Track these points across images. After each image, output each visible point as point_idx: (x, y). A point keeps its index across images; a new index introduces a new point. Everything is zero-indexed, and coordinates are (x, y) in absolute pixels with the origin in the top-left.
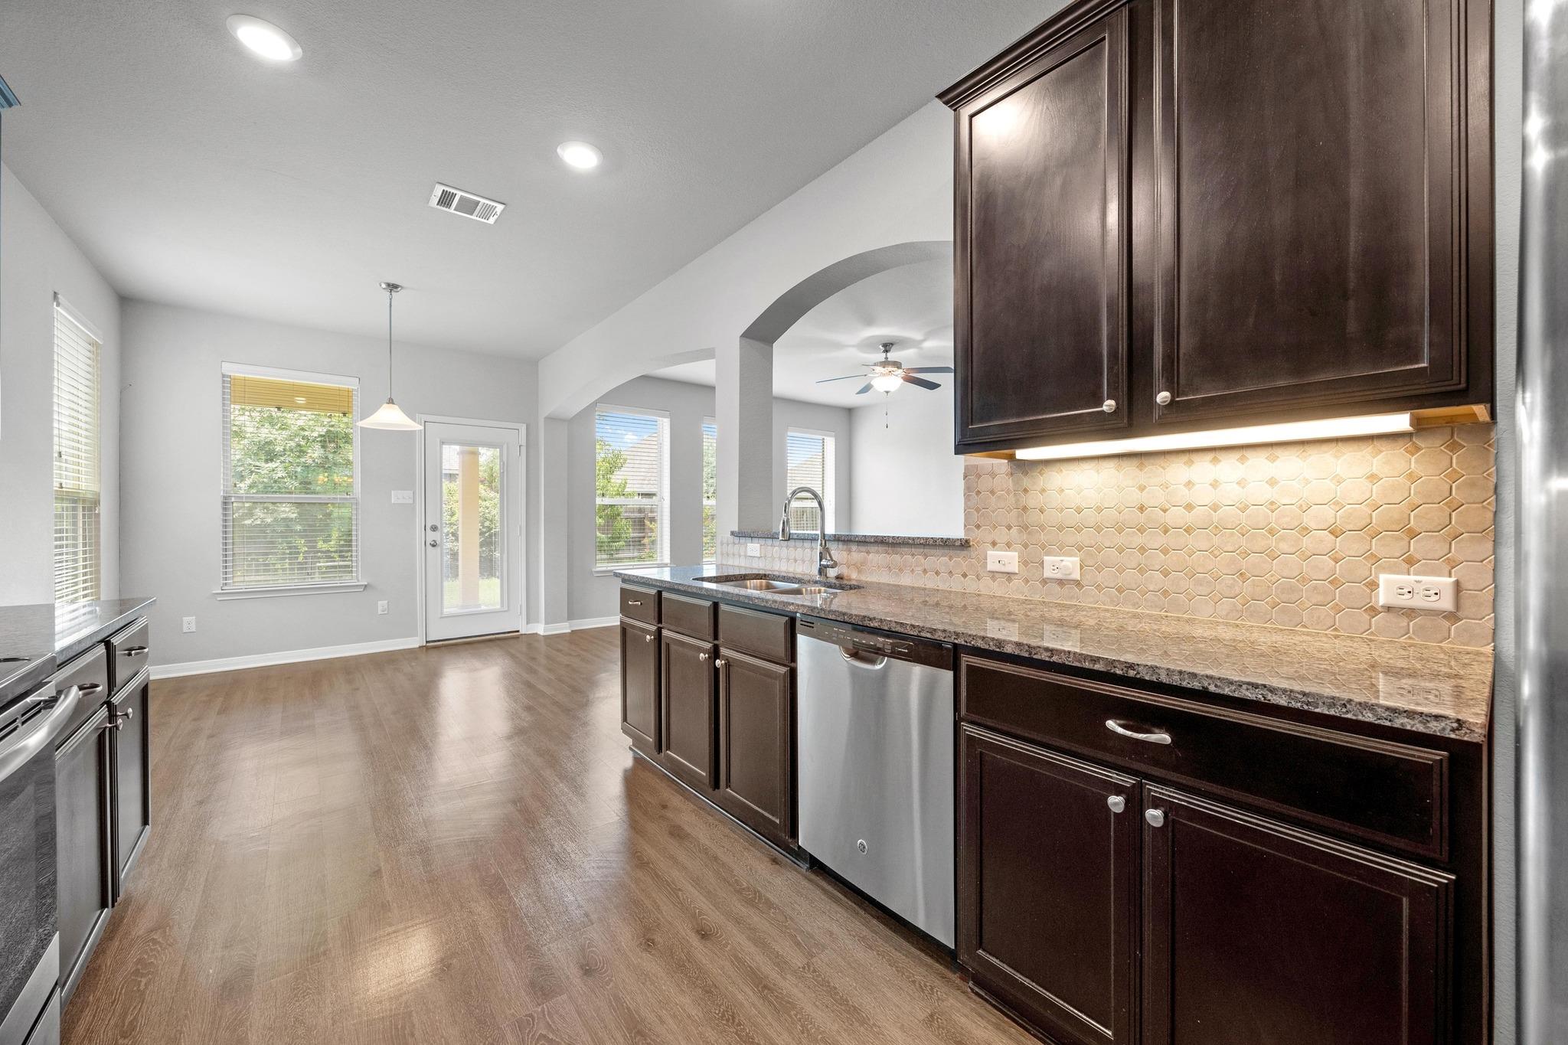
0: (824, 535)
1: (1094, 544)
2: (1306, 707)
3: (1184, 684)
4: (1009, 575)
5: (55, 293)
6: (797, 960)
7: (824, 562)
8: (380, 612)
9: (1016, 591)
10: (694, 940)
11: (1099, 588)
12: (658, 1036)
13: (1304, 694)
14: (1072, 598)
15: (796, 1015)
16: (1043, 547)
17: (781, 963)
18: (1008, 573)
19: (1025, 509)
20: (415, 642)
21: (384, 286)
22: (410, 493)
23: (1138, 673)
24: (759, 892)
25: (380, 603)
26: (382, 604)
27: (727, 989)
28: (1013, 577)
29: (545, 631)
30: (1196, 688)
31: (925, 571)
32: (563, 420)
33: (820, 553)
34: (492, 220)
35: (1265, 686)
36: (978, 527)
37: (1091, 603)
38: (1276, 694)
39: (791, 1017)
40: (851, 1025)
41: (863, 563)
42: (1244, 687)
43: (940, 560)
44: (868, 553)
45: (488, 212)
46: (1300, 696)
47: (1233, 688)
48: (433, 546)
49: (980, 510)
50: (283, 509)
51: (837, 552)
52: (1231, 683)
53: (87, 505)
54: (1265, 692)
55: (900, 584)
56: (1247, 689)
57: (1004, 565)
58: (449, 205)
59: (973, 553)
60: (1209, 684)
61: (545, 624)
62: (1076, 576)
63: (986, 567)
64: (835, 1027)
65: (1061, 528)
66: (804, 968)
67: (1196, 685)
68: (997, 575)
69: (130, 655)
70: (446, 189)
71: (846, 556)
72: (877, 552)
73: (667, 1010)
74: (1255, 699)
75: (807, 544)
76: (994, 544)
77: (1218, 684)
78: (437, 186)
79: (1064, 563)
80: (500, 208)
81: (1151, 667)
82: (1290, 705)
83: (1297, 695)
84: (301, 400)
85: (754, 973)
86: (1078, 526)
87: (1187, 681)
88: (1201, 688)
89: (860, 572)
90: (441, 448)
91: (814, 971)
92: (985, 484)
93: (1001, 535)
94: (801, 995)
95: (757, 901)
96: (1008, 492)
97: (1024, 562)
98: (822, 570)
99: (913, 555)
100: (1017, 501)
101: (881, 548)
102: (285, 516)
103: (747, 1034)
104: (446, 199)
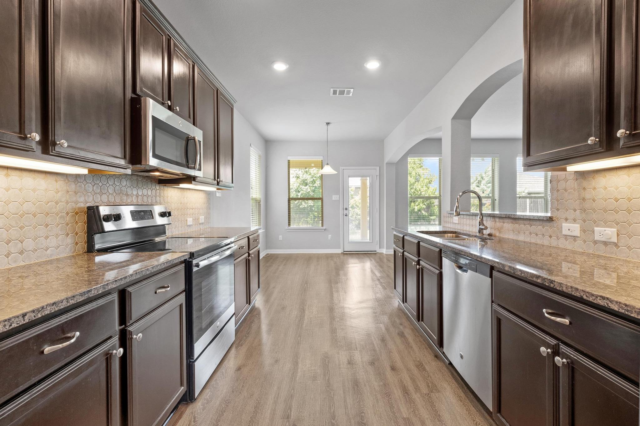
0: (482, 214)
1: (626, 221)
2: (627, 313)
3: (573, 293)
4: (575, 238)
5: (251, 144)
6: (425, 390)
7: (481, 227)
8: (329, 239)
9: (578, 246)
10: (388, 369)
11: (629, 248)
12: (362, 389)
13: (626, 305)
14: (612, 253)
15: (413, 406)
16: (595, 222)
17: (417, 389)
18: (574, 236)
19: (584, 199)
20: (340, 251)
21: (325, 124)
22: (339, 196)
23: (554, 286)
24: (423, 364)
25: (329, 235)
26: (330, 236)
27: (392, 387)
28: (577, 239)
29: (386, 252)
30: (578, 296)
31: (530, 233)
32: (394, 163)
33: (479, 222)
34: (351, 95)
35: (608, 298)
36: (558, 210)
37: (624, 257)
38: (613, 304)
39: (411, 405)
40: (434, 419)
41: (502, 228)
42: (599, 298)
43: (537, 228)
44: (504, 223)
45: (349, 92)
46: (624, 306)
47: (594, 298)
48: (346, 216)
49: (559, 201)
50: (309, 202)
51: (488, 222)
52: (593, 295)
53: (258, 202)
54: (608, 302)
55: (518, 239)
56: (600, 299)
57: (571, 231)
58: (336, 94)
59: (554, 224)
60: (583, 295)
61: (386, 249)
62: (615, 240)
63: (562, 232)
64: (427, 416)
65: (605, 211)
66: (426, 394)
67: (577, 294)
68: (568, 237)
69: (254, 241)
70: (334, 89)
71: (494, 224)
72: (508, 222)
73: (368, 384)
74: (603, 305)
75: (474, 217)
76: (566, 219)
77: (587, 295)
78: (331, 89)
79: (606, 232)
80: (352, 90)
81: (560, 283)
82: (619, 311)
83: (623, 305)
84: (313, 165)
85: (405, 387)
86: (616, 210)
87: (574, 292)
88: (580, 297)
89: (500, 232)
90: (348, 178)
91: (430, 397)
92: (562, 185)
93: (571, 214)
94: (419, 401)
95: (420, 366)
96: (574, 190)
97: (583, 231)
98: (480, 231)
99: (524, 224)
100: (580, 194)
101: (510, 221)
102: (310, 205)
103: (392, 402)
104: (335, 92)
